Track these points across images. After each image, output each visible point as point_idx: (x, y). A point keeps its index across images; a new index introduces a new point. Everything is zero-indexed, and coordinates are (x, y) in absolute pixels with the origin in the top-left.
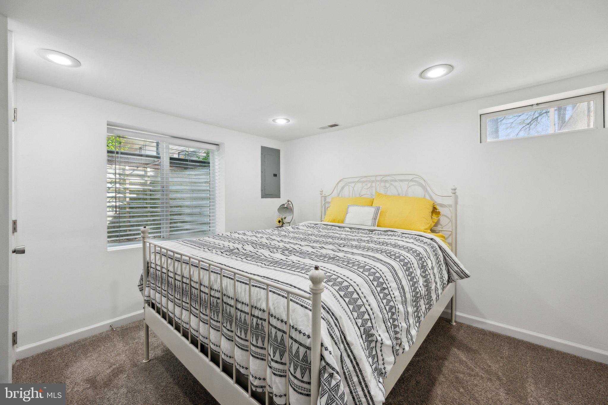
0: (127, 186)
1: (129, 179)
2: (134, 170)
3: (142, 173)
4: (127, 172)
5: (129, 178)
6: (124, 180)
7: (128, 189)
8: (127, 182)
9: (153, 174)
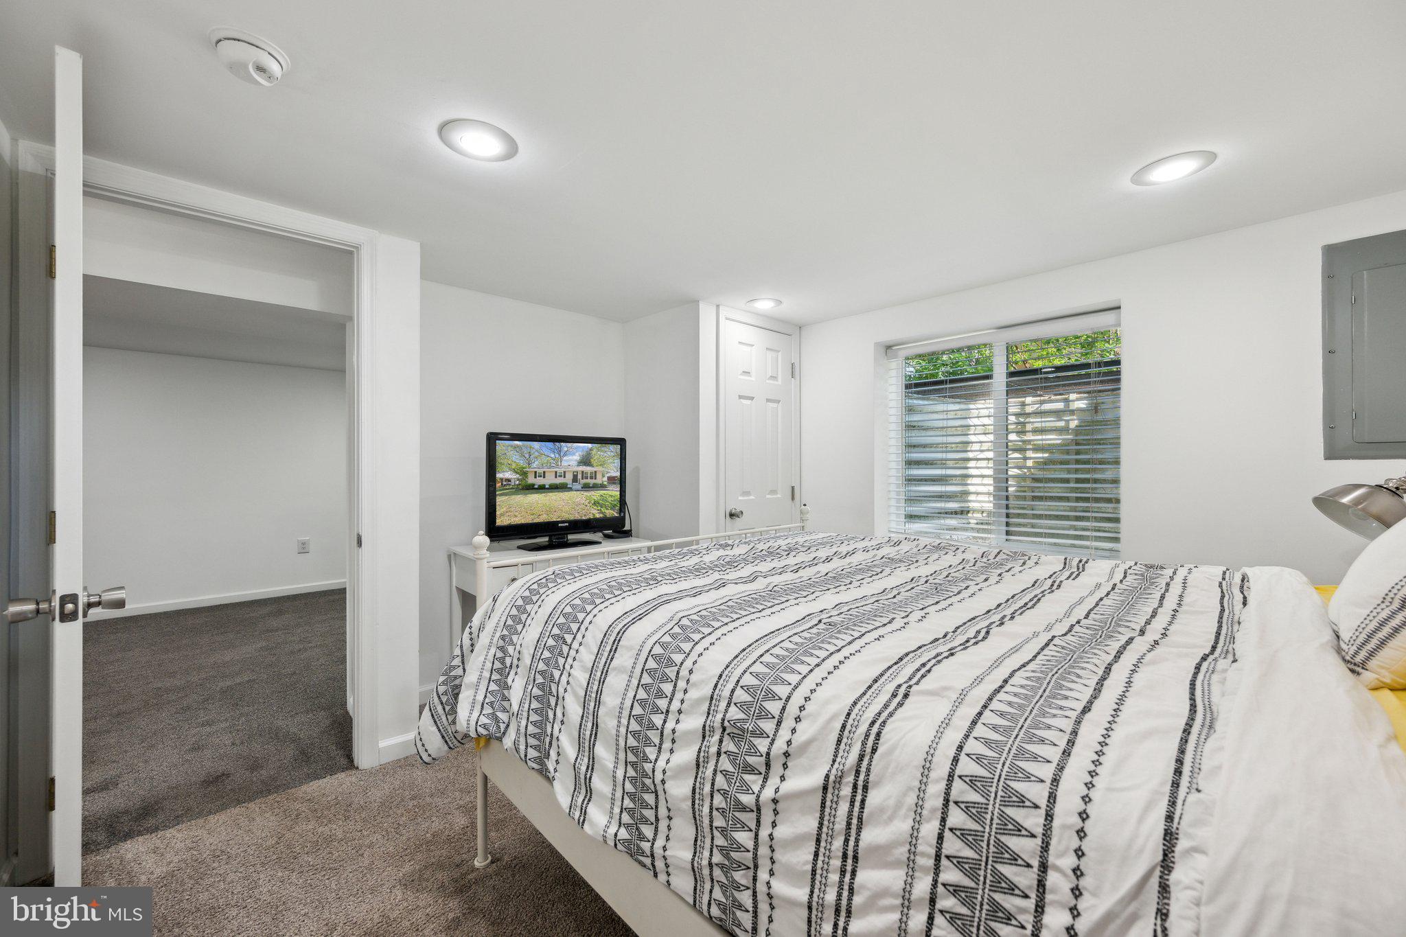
0: (1029, 437)
1: (1033, 422)
2: (1042, 403)
3: (1060, 406)
4: (1029, 409)
5: (1031, 420)
6: (1024, 424)
7: (1029, 441)
8: (1029, 427)
9: (1085, 406)
